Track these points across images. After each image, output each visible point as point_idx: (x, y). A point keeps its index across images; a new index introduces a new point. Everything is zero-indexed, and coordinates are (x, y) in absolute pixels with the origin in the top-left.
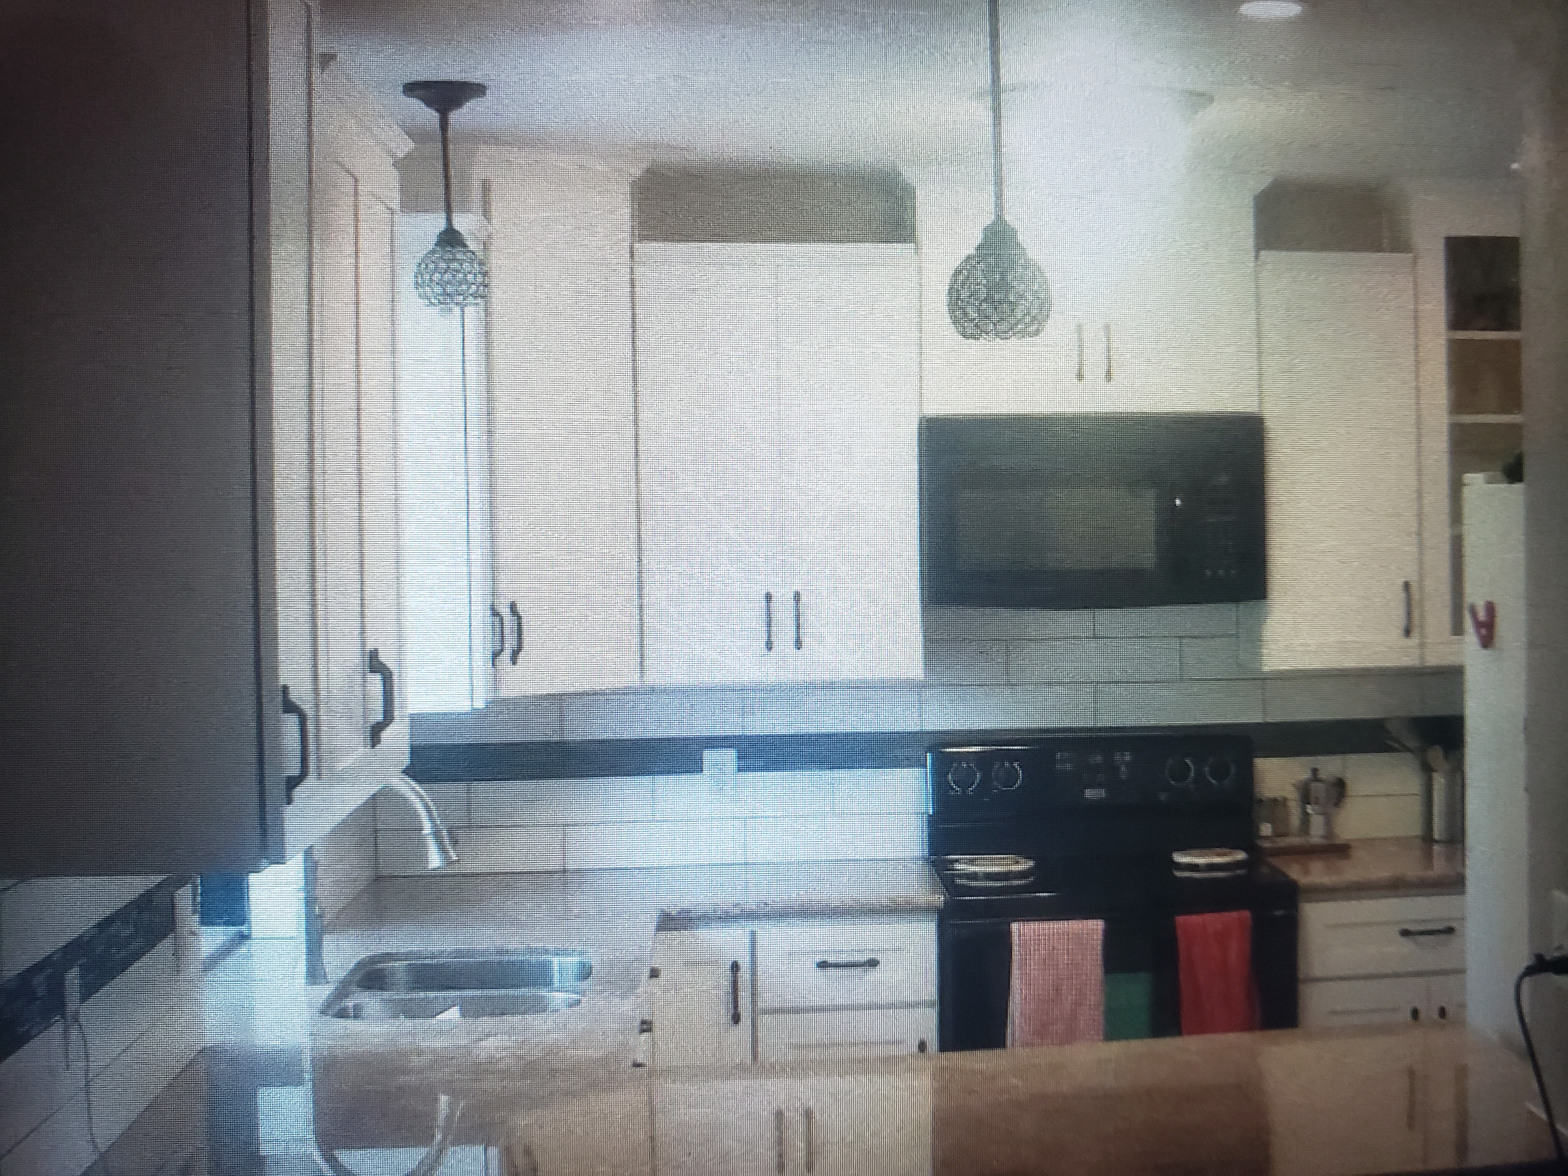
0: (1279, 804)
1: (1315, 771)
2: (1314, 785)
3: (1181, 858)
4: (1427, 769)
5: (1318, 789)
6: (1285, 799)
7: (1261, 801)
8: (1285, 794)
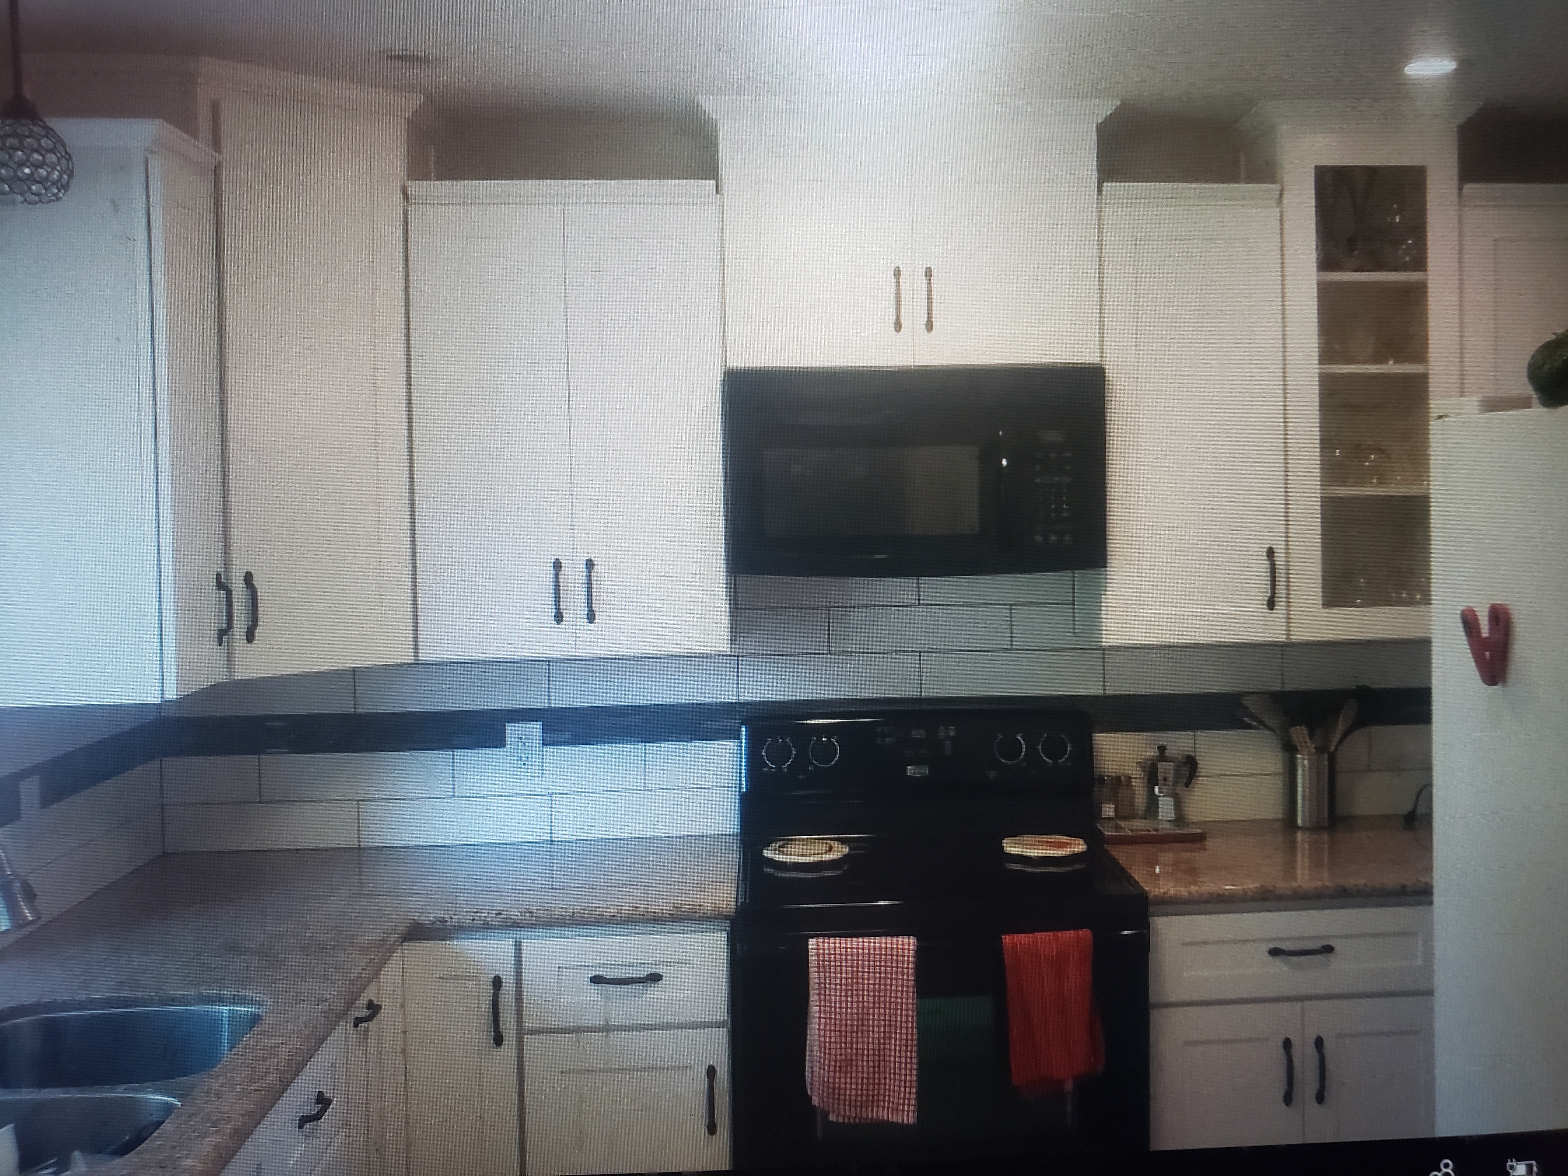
0: (1120, 783)
1: (1162, 749)
2: (1161, 766)
3: (1011, 847)
4: (1290, 749)
5: (1166, 769)
6: (1129, 778)
7: (1101, 780)
8: (1129, 772)
